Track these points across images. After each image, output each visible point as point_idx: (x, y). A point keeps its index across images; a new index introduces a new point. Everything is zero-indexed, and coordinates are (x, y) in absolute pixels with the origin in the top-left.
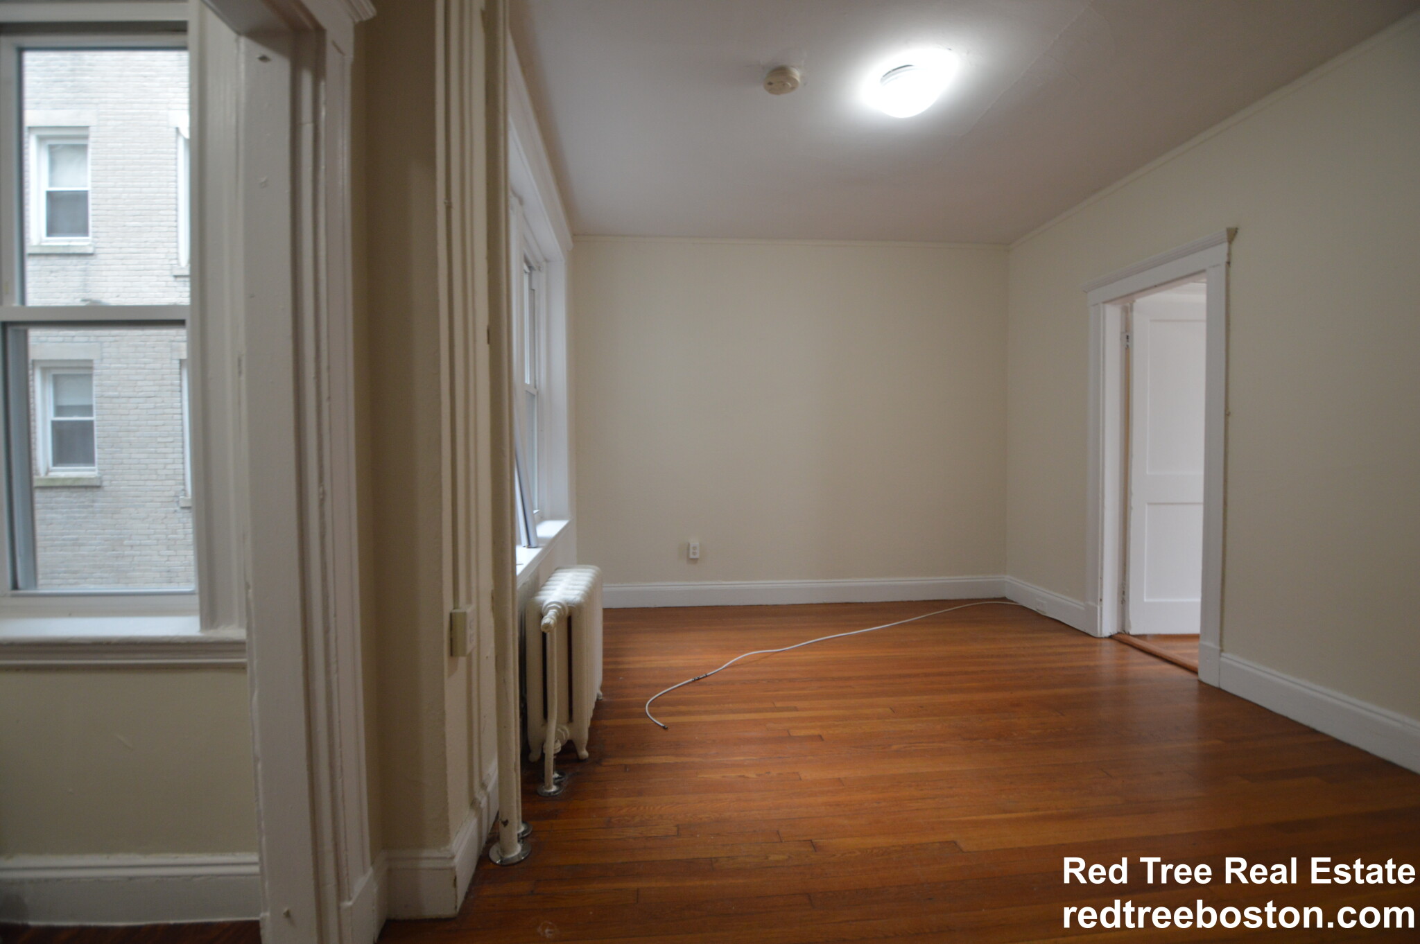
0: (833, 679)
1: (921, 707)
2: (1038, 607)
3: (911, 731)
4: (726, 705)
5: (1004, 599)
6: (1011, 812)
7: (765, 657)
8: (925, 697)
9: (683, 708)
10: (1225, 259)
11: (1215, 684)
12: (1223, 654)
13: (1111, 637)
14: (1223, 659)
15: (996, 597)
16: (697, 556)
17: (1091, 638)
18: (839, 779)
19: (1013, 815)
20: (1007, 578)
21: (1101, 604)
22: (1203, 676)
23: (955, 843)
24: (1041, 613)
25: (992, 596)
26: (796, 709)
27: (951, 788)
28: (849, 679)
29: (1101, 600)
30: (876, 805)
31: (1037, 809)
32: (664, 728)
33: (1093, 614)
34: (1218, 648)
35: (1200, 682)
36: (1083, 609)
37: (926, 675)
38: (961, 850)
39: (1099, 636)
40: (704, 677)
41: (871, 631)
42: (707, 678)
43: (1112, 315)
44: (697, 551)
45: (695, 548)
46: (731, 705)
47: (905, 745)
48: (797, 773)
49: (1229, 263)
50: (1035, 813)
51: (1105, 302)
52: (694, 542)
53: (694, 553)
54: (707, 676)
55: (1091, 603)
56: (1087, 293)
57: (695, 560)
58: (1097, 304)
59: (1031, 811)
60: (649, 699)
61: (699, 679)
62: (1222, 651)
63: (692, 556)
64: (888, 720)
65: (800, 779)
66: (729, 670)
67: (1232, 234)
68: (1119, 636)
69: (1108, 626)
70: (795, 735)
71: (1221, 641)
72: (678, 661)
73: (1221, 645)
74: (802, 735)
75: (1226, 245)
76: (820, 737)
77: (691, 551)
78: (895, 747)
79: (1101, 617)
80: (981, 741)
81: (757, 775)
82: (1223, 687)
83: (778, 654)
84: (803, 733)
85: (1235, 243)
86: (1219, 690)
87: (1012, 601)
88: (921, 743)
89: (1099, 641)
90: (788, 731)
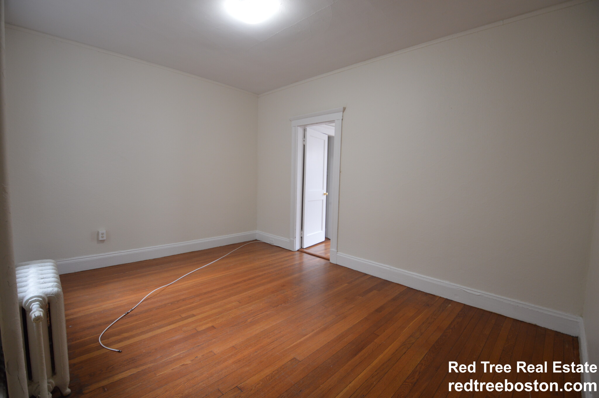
0: (205, 293)
1: (250, 297)
2: (271, 242)
3: (252, 310)
4: (153, 325)
5: (256, 240)
6: (306, 335)
7: (163, 290)
8: (249, 292)
9: (126, 335)
10: (342, 118)
11: (335, 263)
12: (338, 253)
13: (298, 250)
14: (338, 254)
15: (253, 240)
16: (105, 238)
17: (292, 252)
18: (233, 346)
19: (308, 336)
20: (257, 231)
21: (295, 239)
22: (331, 261)
23: (295, 358)
24: (272, 244)
25: (252, 239)
26: (194, 316)
27: (280, 332)
28: (212, 291)
29: (295, 237)
30: (256, 353)
31: (313, 330)
32: (119, 352)
33: (293, 243)
34: (336, 251)
35: (331, 263)
36: (289, 241)
37: (245, 281)
38: (299, 361)
39: (295, 251)
40: (131, 311)
41: (210, 264)
42: (133, 311)
43: (300, 131)
44: (105, 235)
45: (102, 234)
46: (156, 324)
47: (253, 318)
48: (212, 351)
49: (342, 119)
50: (313, 332)
51: (298, 126)
52: (102, 230)
53: (102, 237)
54: (132, 310)
55: (292, 239)
56: (291, 121)
57: (103, 241)
58: (295, 126)
59: (312, 332)
60: (100, 335)
61: (128, 313)
62: (337, 252)
63: (101, 239)
64: (240, 308)
65: (215, 354)
66: (144, 303)
67: (344, 109)
68: (300, 250)
69: (297, 247)
70: (200, 330)
71: (337, 248)
72: (108, 305)
73: (337, 250)
74: (204, 329)
75: (342, 112)
76: (213, 327)
77: (100, 236)
78: (249, 320)
79: (295, 244)
80: (280, 306)
81: (191, 361)
82: (338, 264)
83: (168, 287)
84: (204, 327)
85: (344, 113)
86: (337, 265)
87: (259, 241)
88: (258, 315)
89: (294, 253)
90: (195, 329)
